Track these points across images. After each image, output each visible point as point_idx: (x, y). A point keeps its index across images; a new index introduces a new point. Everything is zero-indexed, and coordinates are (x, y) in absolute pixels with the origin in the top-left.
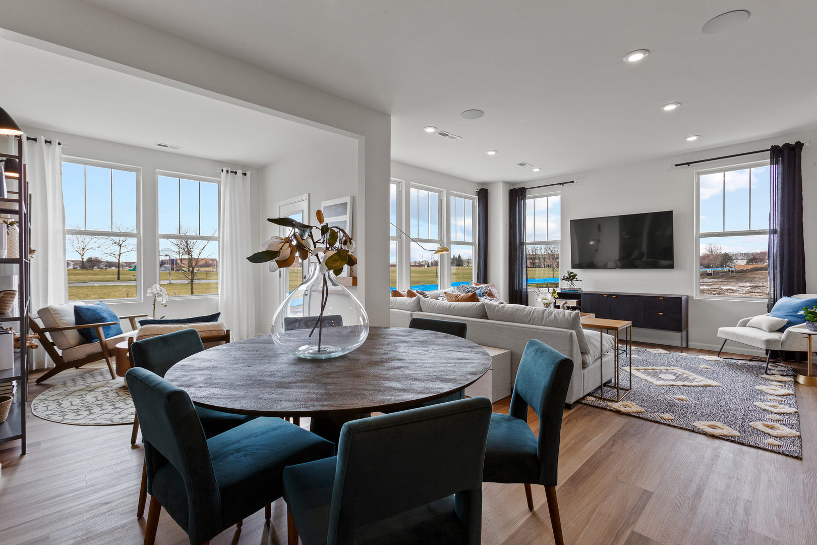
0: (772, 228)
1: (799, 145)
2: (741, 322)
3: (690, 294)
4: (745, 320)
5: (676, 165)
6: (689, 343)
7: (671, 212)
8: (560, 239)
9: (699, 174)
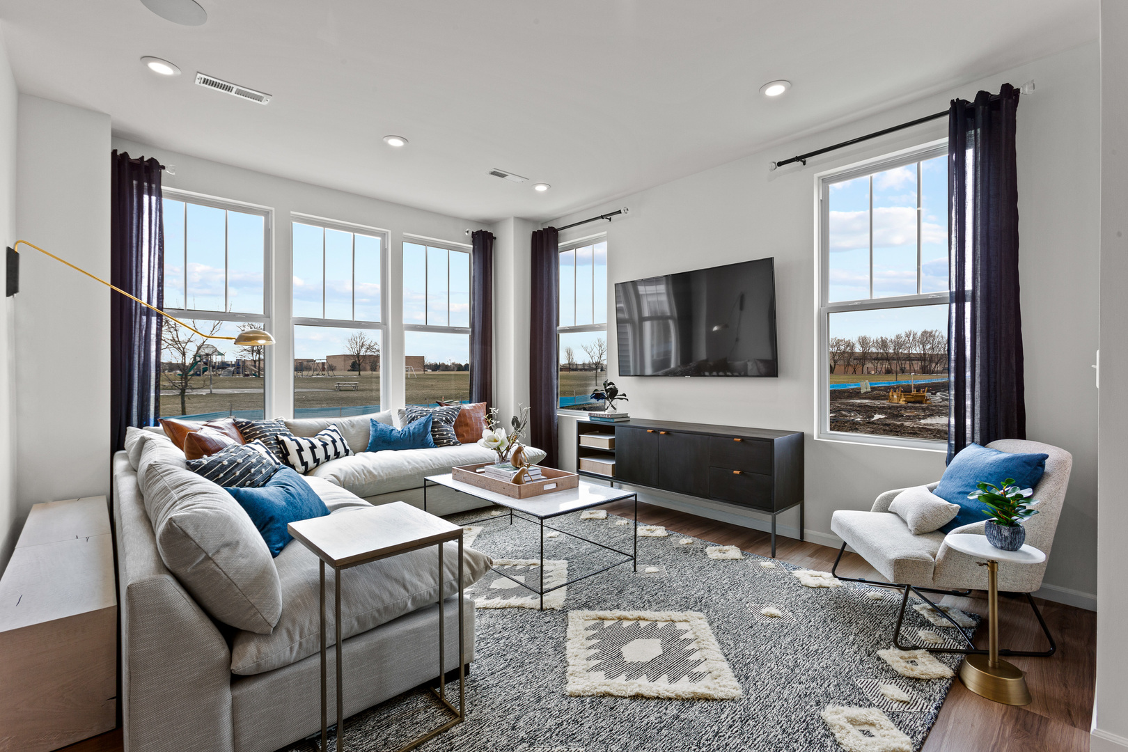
0: (954, 289)
1: (1010, 94)
2: (880, 500)
3: (806, 431)
4: (888, 495)
5: (780, 164)
6: (805, 531)
7: (770, 261)
8: (606, 322)
9: (826, 181)
